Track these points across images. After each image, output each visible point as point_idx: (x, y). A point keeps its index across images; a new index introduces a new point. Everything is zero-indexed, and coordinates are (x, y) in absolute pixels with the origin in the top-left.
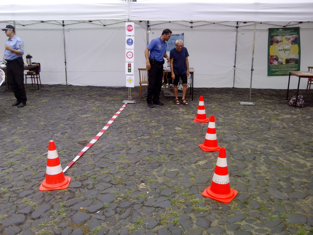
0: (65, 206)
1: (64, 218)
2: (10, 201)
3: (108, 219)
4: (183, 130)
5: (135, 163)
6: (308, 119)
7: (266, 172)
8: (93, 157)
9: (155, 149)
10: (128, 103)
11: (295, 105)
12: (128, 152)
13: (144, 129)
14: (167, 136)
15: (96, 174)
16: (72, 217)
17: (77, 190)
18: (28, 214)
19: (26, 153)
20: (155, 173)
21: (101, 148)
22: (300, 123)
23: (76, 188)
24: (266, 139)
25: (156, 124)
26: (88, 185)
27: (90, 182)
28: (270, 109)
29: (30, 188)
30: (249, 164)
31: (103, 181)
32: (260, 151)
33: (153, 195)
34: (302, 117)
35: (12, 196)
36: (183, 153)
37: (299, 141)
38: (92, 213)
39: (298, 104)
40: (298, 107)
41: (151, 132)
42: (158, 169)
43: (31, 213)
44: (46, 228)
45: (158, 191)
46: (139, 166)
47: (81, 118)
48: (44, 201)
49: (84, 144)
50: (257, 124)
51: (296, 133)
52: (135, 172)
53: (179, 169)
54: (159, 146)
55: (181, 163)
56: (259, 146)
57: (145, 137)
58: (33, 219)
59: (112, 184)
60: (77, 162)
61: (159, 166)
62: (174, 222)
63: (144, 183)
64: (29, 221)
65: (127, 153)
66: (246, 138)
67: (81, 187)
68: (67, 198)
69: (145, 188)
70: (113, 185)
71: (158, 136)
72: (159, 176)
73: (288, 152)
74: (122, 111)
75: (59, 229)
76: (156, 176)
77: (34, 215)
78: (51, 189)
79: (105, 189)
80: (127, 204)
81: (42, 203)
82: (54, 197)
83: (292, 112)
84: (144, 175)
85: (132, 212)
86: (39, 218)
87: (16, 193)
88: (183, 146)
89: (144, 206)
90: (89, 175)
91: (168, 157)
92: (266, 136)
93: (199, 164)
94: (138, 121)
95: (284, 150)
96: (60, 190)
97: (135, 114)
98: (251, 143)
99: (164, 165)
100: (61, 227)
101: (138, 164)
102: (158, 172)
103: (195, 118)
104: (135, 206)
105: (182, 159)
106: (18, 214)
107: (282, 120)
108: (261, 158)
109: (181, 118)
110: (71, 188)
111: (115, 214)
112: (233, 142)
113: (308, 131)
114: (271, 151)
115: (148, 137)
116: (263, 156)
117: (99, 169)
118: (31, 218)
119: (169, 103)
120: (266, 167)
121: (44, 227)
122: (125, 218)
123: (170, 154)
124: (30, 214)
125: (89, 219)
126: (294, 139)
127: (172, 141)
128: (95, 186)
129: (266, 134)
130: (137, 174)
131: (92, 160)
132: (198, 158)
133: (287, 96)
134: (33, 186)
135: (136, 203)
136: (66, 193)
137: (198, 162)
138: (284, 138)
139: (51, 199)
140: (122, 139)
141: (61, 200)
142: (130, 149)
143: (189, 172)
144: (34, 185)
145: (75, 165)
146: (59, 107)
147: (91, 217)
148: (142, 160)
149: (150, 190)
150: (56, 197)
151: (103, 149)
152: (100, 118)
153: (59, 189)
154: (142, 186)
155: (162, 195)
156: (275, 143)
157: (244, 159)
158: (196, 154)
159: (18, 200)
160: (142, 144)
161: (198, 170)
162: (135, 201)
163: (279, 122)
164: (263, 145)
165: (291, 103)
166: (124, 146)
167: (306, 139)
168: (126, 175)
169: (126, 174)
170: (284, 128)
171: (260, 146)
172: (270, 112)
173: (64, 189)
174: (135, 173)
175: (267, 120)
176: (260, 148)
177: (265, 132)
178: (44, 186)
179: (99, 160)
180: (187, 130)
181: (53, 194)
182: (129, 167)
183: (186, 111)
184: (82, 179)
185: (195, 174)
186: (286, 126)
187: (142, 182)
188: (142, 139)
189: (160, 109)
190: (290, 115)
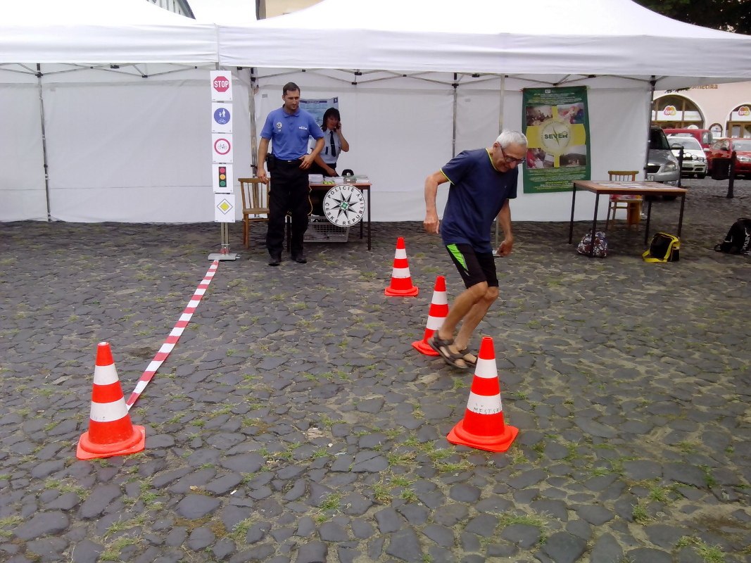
0: (153, 487)
1: (159, 511)
2: (14, 487)
3: (260, 504)
4: (367, 313)
5: (282, 389)
6: (623, 282)
7: (563, 389)
8: (179, 381)
9: (318, 356)
10: (221, 261)
11: (589, 254)
12: (258, 366)
13: (279, 316)
14: (335, 327)
15: (200, 417)
16: (177, 508)
17: (167, 453)
18: (71, 511)
19: (11, 381)
20: (334, 407)
21: (189, 362)
22: (607, 290)
23: (163, 448)
24: (546, 324)
25: (302, 304)
26: (189, 440)
27: (192, 433)
28: (541, 263)
29: (53, 457)
30: (525, 375)
31: (223, 431)
32: (541, 349)
33: (345, 449)
34: (608, 277)
35: (16, 475)
36: (383, 361)
37: (615, 325)
38: (219, 495)
39: (597, 250)
40: (595, 256)
41: (298, 322)
42: (336, 398)
43: (76, 507)
44: (127, 534)
45: (351, 439)
46: (293, 393)
47: (117, 298)
48: (97, 481)
49: (148, 355)
50: (522, 295)
51: (604, 310)
52: (288, 405)
53: (382, 394)
54: (323, 350)
55: (385, 382)
56: (536, 339)
57: (287, 334)
58: (87, 519)
59: (245, 434)
60: (145, 394)
61: (338, 390)
62: (405, 496)
63: (315, 427)
64: (78, 524)
65: (257, 369)
66: (505, 325)
67: (175, 446)
68: (152, 470)
69: (321, 436)
70: (248, 437)
71: (316, 330)
72: (343, 412)
73: (597, 349)
74: (213, 277)
75: (158, 533)
76: (338, 412)
77: (87, 510)
78: (106, 455)
79: (232, 446)
80: (293, 472)
81: (94, 484)
82: (119, 472)
83: (587, 267)
84: (312, 411)
85: (308, 485)
86: (101, 515)
87: (21, 469)
88: (377, 347)
89: (330, 471)
90: (183, 420)
91: (352, 371)
92: (545, 317)
93: (422, 381)
94: (259, 300)
95: (587, 344)
96: (128, 454)
97: (246, 284)
98: (518, 333)
99: (347, 389)
100: (160, 530)
101: (288, 389)
102: (338, 403)
103: (388, 287)
104: (310, 473)
105: (383, 374)
106: (46, 511)
107: (570, 285)
108: (546, 363)
109: (355, 288)
110: (153, 449)
111: (273, 494)
112: (480, 333)
113: (627, 304)
114: (562, 348)
115: (293, 333)
116: (548, 359)
117: (202, 405)
118: (82, 517)
119: (316, 256)
120: (559, 378)
121: (121, 532)
122: (298, 500)
123: (354, 366)
124: (77, 511)
125: (218, 508)
126: (603, 321)
127: (350, 339)
128: (209, 441)
129: (543, 314)
130: (293, 410)
131: (179, 388)
132: (416, 371)
133: (571, 236)
134: (57, 452)
135: (311, 467)
136: (145, 461)
137: (419, 378)
138: (583, 321)
139: (114, 476)
140: (234, 341)
141: (137, 475)
142: (261, 359)
143: (406, 398)
144: (61, 449)
145: (141, 402)
146: (50, 274)
147: (221, 503)
148: (295, 381)
149: (333, 440)
150: (123, 470)
151: (197, 362)
152: (165, 295)
153: (124, 454)
154: (313, 433)
155: (363, 448)
156: (566, 331)
157: (512, 366)
158: (410, 363)
159: (32, 484)
160: (284, 348)
161: (424, 394)
162: (307, 464)
163: (564, 288)
164: (543, 338)
165: (581, 250)
166: (245, 355)
167: (627, 322)
168: (271, 415)
169: (270, 412)
170: (579, 301)
171: (539, 339)
172: (541, 269)
173: (137, 452)
174: (290, 408)
175: (539, 287)
176: (539, 342)
177: (540, 311)
178: (87, 450)
179: (196, 388)
180: (376, 313)
181: (115, 465)
182: (272, 398)
183: (362, 274)
184: (171, 429)
185: (419, 401)
186: (580, 296)
187: (311, 425)
188: (281, 337)
189: (300, 271)
190: (584, 275)
